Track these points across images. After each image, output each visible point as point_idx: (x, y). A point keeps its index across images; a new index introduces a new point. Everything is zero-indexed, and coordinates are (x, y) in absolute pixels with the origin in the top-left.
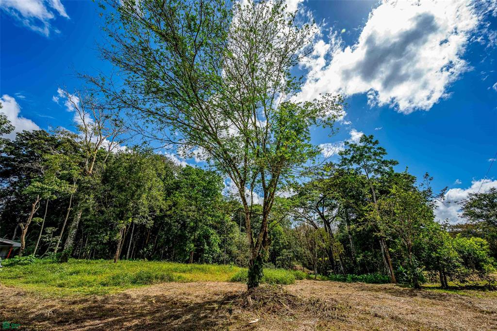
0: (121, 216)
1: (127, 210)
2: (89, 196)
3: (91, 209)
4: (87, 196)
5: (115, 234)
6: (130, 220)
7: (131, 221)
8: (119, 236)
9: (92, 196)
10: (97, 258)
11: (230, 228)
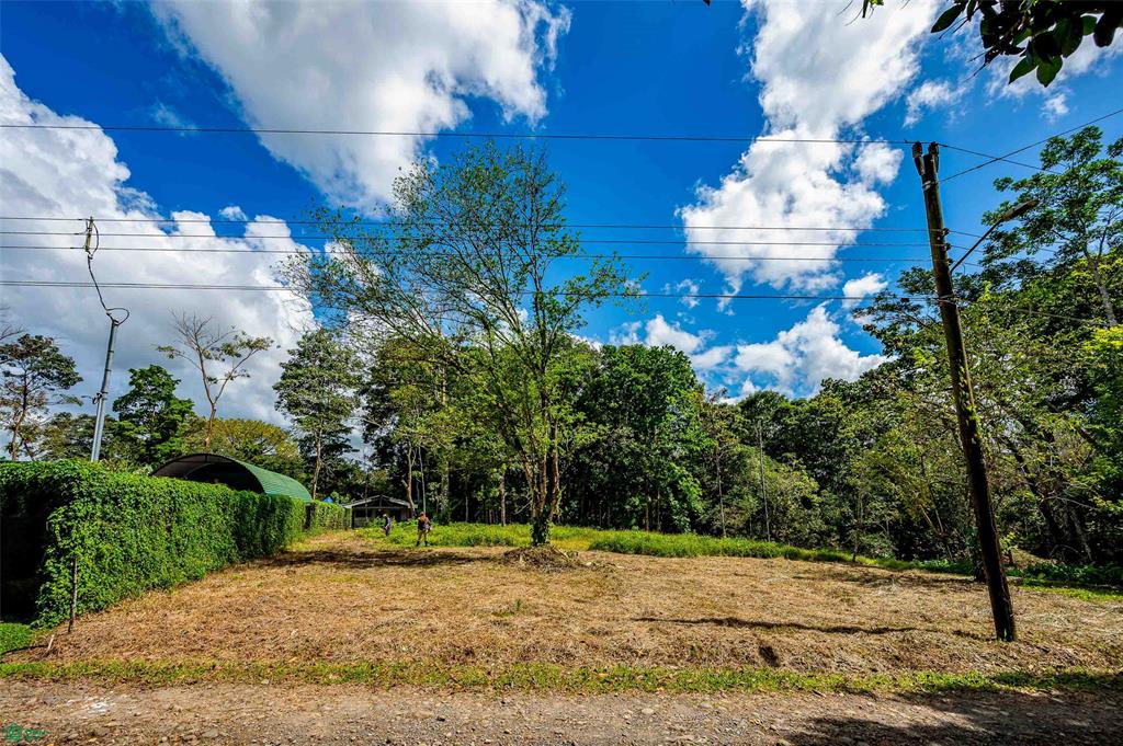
11: (739, 459)
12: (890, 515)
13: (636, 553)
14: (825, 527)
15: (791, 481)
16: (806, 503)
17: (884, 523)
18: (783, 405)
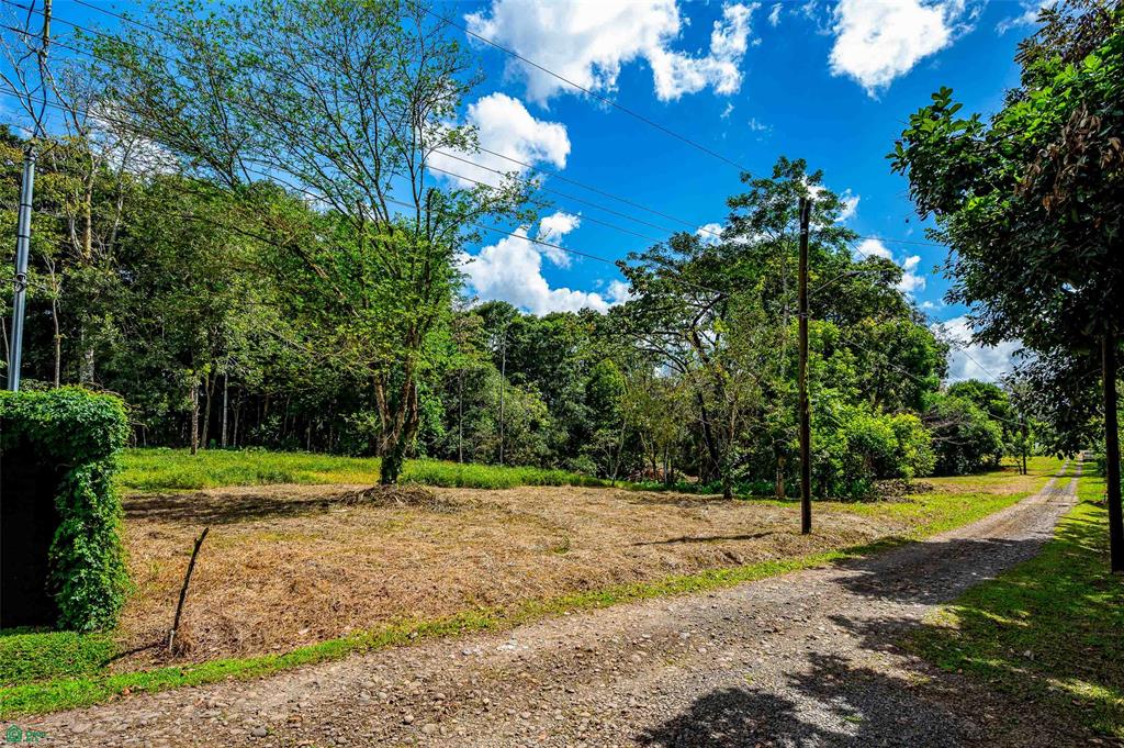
0: (186, 358)
1: (198, 346)
2: (103, 316)
3: (115, 345)
4: (97, 319)
5: (181, 396)
6: (207, 368)
7: (209, 371)
8: (191, 402)
9: (109, 318)
10: (152, 445)
11: (478, 376)
12: (612, 441)
13: (458, 486)
14: (549, 452)
15: (526, 404)
16: (535, 426)
17: (607, 448)
18: (516, 320)
